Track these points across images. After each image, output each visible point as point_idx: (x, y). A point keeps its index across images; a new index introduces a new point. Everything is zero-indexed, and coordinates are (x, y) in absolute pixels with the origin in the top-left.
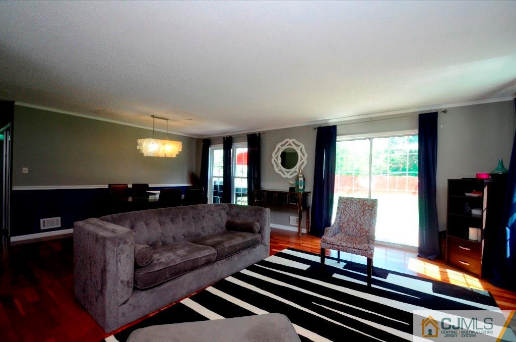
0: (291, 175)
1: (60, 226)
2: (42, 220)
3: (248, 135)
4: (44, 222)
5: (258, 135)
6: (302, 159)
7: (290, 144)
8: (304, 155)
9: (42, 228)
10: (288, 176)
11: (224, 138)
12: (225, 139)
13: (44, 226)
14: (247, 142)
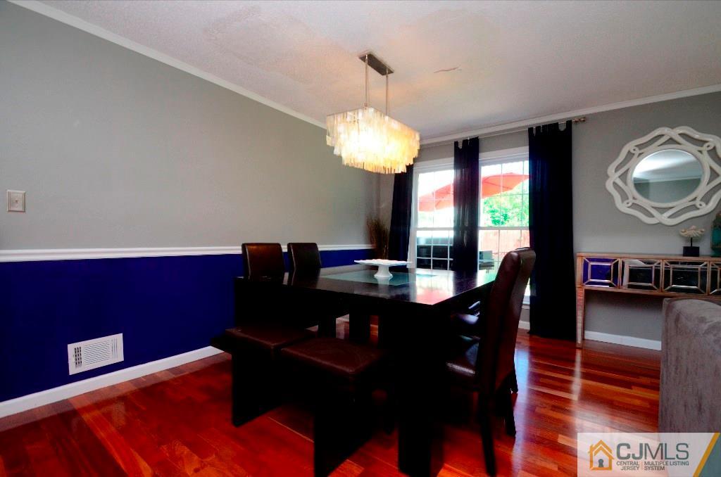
0: (673, 217)
1: (121, 358)
2: (71, 348)
3: (530, 130)
4: (78, 351)
5: (562, 128)
6: (715, 176)
7: (670, 141)
9: (73, 370)
10: (663, 218)
11: (456, 143)
12: (460, 146)
13: (78, 363)
14: (527, 148)
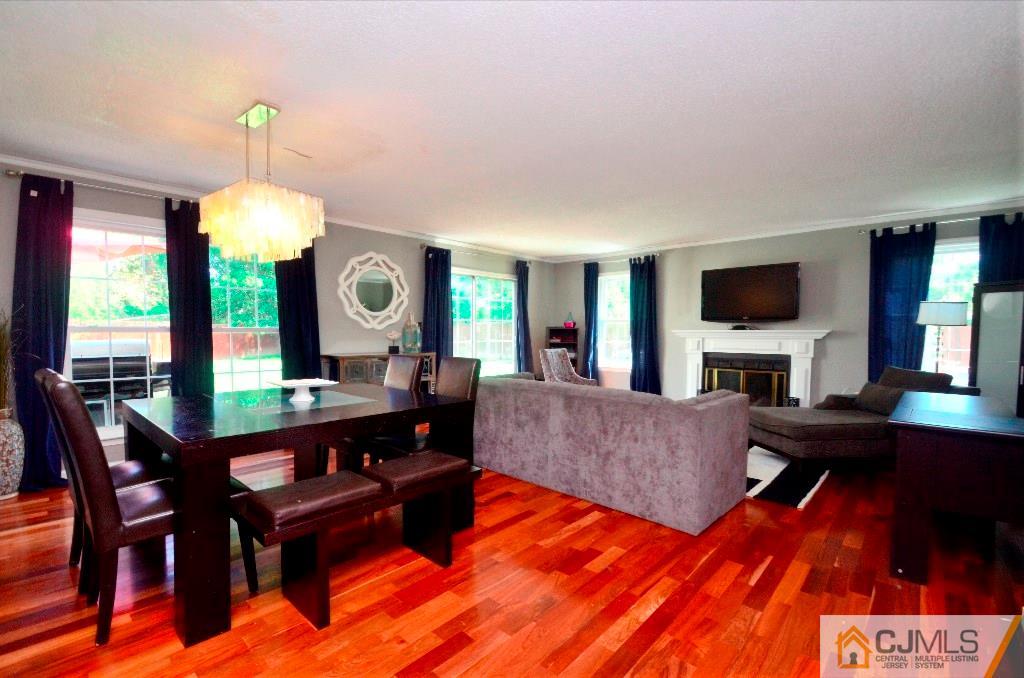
0: (380, 323)
6: (399, 295)
7: (377, 264)
8: (403, 289)
10: (374, 324)
11: (169, 201)
